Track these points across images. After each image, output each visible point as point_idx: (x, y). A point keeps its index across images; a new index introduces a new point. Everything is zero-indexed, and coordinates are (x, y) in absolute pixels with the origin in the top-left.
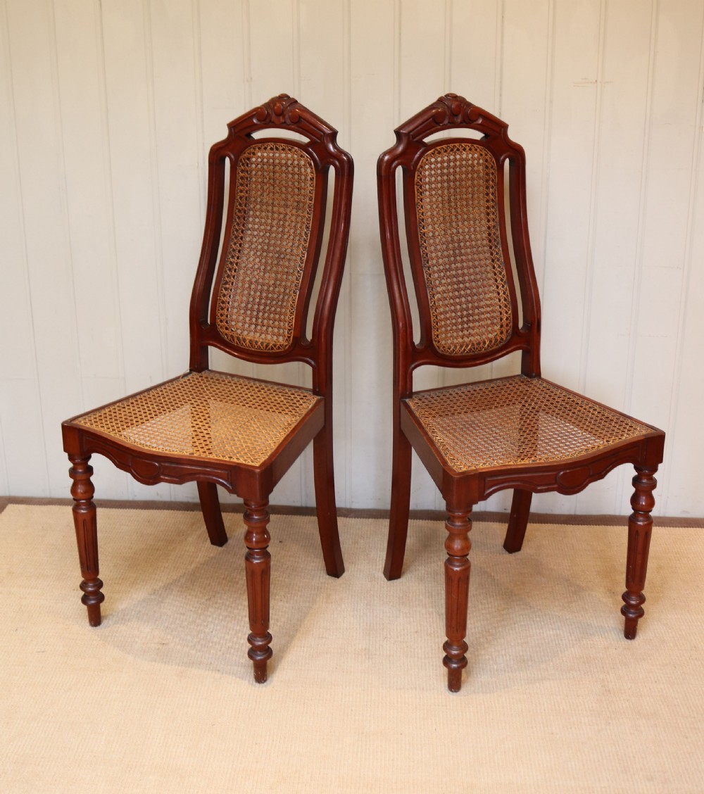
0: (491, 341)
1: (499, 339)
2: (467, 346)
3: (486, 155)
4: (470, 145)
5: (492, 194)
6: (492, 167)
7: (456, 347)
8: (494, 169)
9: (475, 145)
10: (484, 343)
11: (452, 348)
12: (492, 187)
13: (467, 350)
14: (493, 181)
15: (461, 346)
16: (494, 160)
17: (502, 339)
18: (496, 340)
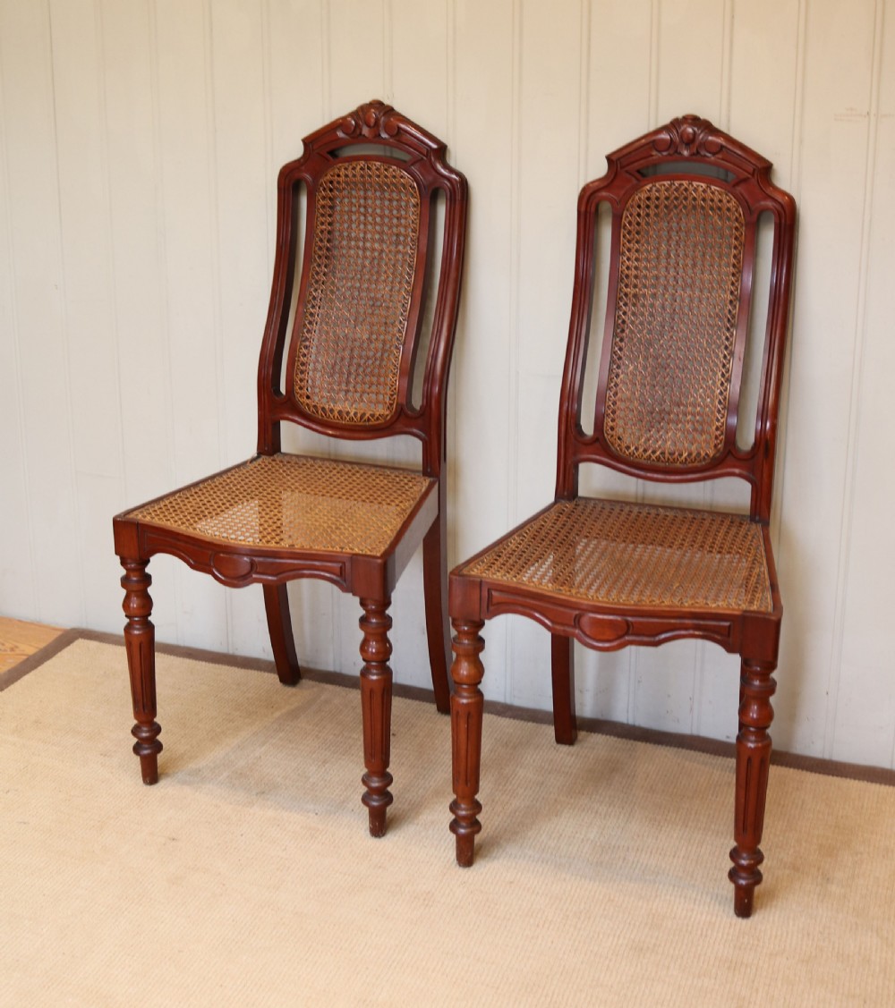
0: (690, 454)
1: (703, 454)
2: (654, 452)
3: (728, 202)
4: (704, 185)
5: (735, 256)
6: (737, 220)
7: (637, 449)
8: (740, 223)
9: (713, 188)
10: (681, 455)
11: (633, 448)
12: (735, 248)
13: (653, 457)
14: (736, 238)
15: (645, 451)
16: (741, 210)
17: (707, 454)
18: (699, 454)
